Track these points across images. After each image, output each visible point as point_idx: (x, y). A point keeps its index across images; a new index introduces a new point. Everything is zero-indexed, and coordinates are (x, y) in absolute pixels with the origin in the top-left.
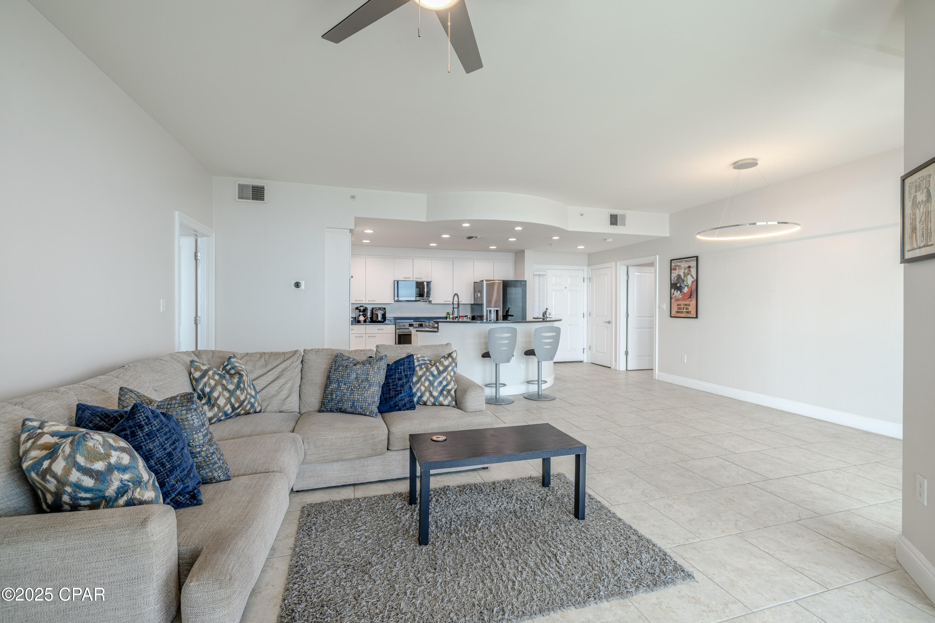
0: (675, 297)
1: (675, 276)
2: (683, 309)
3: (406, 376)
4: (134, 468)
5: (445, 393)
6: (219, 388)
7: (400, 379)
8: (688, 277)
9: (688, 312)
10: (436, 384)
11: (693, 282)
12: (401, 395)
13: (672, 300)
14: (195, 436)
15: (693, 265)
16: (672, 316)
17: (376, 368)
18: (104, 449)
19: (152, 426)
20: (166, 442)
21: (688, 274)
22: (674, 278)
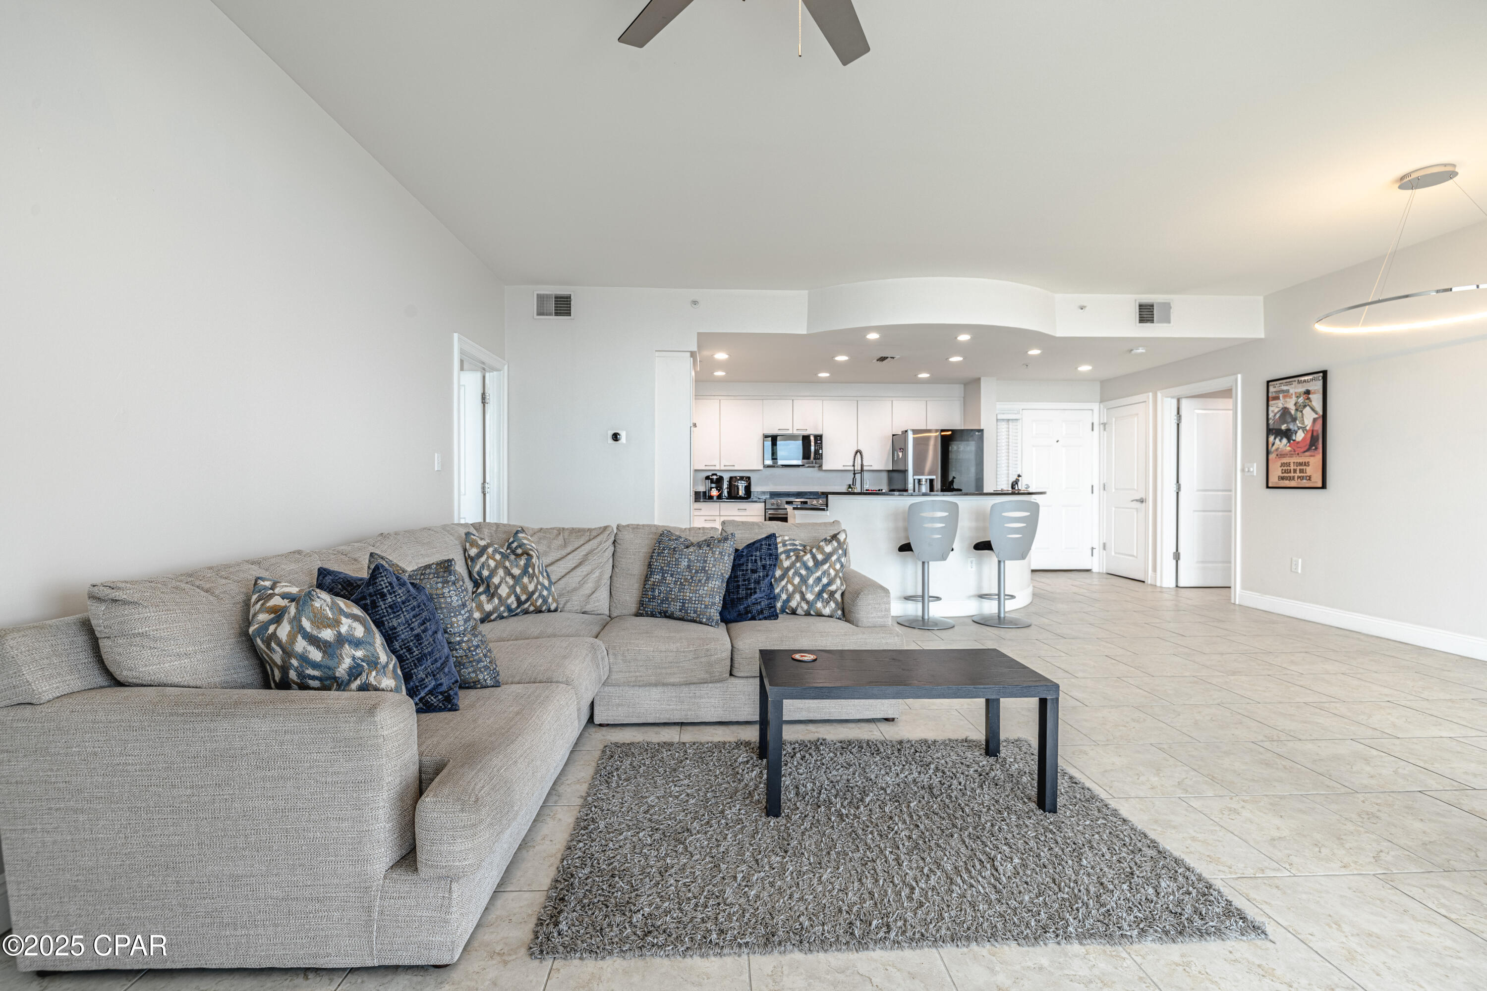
0: (1277, 450)
1: (1276, 410)
2: (1295, 471)
3: (764, 567)
4: (370, 644)
5: (825, 596)
6: (501, 572)
7: (754, 571)
8: (1304, 412)
9: (1305, 478)
10: (811, 581)
11: (1315, 420)
12: (756, 596)
13: (1271, 457)
14: (454, 619)
15: (1316, 388)
16: (1270, 485)
17: (717, 553)
18: (333, 614)
19: (396, 596)
20: (414, 620)
21: (1305, 406)
22: (1275, 415)
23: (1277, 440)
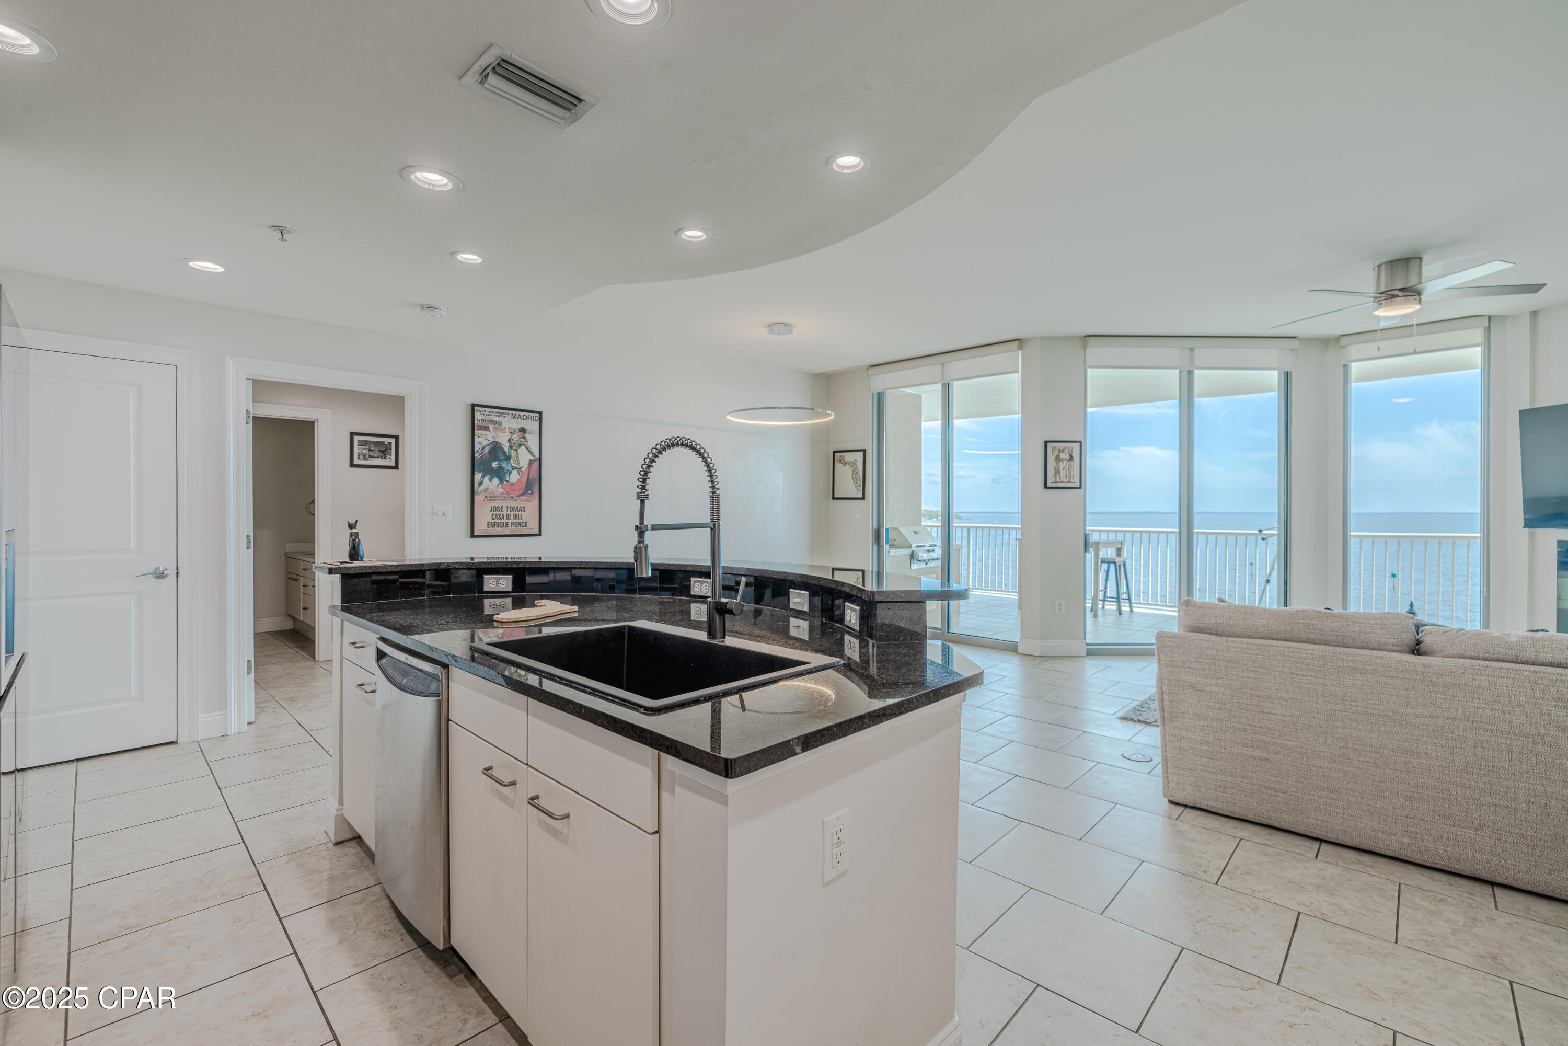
0: (485, 490)
1: (485, 443)
2: (508, 517)
8: (518, 451)
9: (520, 525)
11: (531, 462)
13: (476, 498)
15: (532, 428)
16: (476, 533)
21: (520, 445)
22: (483, 448)
23: (486, 479)
